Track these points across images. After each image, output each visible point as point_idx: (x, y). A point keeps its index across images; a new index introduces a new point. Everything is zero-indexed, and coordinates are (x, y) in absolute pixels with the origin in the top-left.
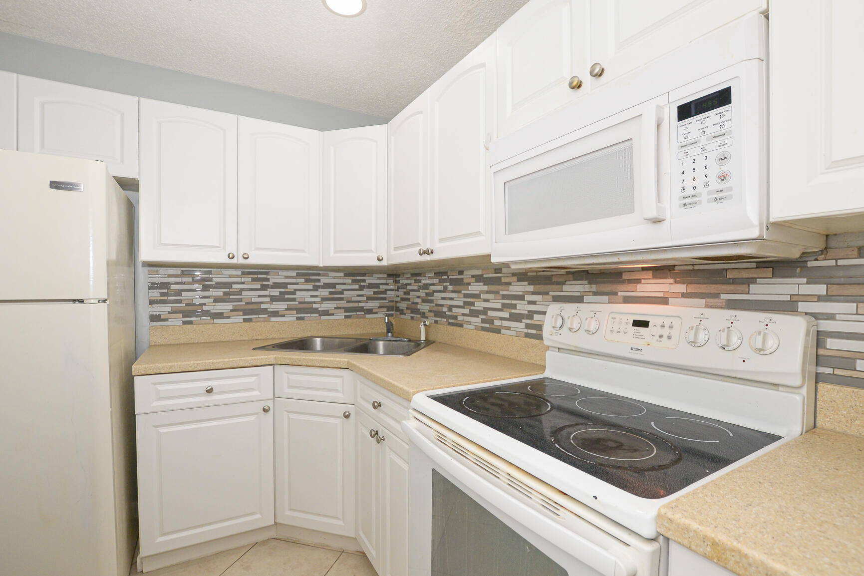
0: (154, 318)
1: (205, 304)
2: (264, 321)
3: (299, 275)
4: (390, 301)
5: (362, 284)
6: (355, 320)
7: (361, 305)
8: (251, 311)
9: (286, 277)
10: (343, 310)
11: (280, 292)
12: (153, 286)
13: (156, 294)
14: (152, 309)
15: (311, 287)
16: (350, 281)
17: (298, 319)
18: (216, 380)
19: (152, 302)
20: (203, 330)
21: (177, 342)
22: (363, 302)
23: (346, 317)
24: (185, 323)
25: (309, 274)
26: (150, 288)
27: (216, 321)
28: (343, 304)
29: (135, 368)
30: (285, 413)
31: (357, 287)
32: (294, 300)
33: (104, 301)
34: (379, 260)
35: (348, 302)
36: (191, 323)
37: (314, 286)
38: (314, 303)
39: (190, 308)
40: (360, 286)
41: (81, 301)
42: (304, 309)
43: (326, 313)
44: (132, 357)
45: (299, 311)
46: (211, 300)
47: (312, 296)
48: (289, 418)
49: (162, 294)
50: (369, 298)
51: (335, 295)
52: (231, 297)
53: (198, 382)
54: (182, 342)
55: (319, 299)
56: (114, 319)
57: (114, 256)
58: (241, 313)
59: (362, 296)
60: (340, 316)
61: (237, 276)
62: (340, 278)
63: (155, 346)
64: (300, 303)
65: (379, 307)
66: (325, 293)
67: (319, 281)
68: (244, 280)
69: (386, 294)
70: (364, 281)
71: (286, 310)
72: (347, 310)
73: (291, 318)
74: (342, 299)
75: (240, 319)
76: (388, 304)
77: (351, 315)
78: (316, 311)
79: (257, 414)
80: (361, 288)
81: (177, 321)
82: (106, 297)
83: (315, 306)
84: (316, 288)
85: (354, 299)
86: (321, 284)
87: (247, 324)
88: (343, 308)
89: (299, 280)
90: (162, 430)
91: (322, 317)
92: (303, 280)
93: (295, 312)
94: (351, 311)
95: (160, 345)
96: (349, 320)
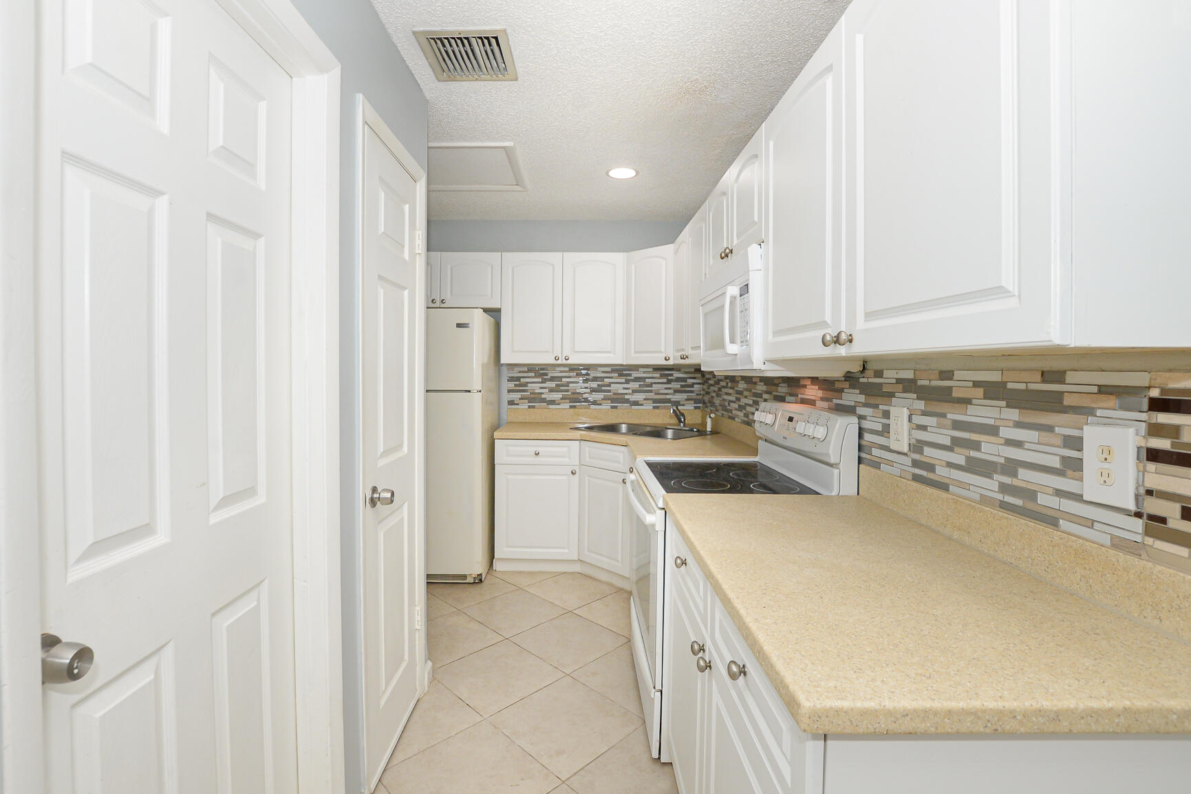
0: (511, 403)
1: (543, 393)
2: (586, 408)
3: (613, 371)
4: (697, 395)
5: (670, 378)
6: (663, 411)
7: (668, 397)
8: (575, 399)
9: (603, 372)
10: (652, 402)
11: (598, 385)
12: (511, 379)
13: (511, 385)
14: (509, 396)
15: (624, 381)
16: (658, 375)
17: (612, 407)
18: (542, 447)
19: (509, 391)
20: (541, 413)
21: (524, 421)
22: (671, 394)
23: (654, 407)
24: (529, 407)
25: (622, 371)
26: (508, 381)
27: (550, 406)
28: (652, 395)
29: (496, 434)
30: (587, 477)
31: (665, 380)
32: (609, 391)
33: (480, 391)
34: (666, 359)
35: (656, 394)
36: (534, 407)
37: (626, 380)
38: (626, 394)
39: (533, 396)
40: (668, 380)
41: (469, 391)
42: (618, 399)
43: (636, 403)
44: (496, 427)
45: (613, 400)
46: (547, 390)
47: (624, 389)
48: (589, 481)
49: (516, 385)
50: (676, 391)
51: (645, 387)
52: (561, 388)
53: (531, 447)
54: (527, 421)
55: (630, 391)
56: (485, 402)
57: (486, 360)
58: (568, 401)
59: (670, 388)
60: (649, 406)
61: (566, 372)
62: (649, 372)
63: (510, 422)
64: (614, 394)
65: (687, 400)
66: (635, 385)
67: (630, 375)
68: (571, 374)
69: (693, 387)
70: (672, 375)
71: (603, 399)
72: (655, 401)
73: (606, 406)
74: (651, 391)
75: (567, 406)
76: (694, 397)
77: (659, 406)
78: (627, 401)
79: (567, 475)
80: (669, 382)
81: (524, 405)
82: (481, 389)
83: (626, 397)
84: (627, 382)
85: (662, 392)
86: (632, 378)
87: (572, 410)
88: (652, 399)
89: (613, 375)
90: (509, 477)
91: (633, 407)
92: (617, 375)
93: (610, 401)
94: (659, 402)
95: (514, 423)
96: (657, 411)
